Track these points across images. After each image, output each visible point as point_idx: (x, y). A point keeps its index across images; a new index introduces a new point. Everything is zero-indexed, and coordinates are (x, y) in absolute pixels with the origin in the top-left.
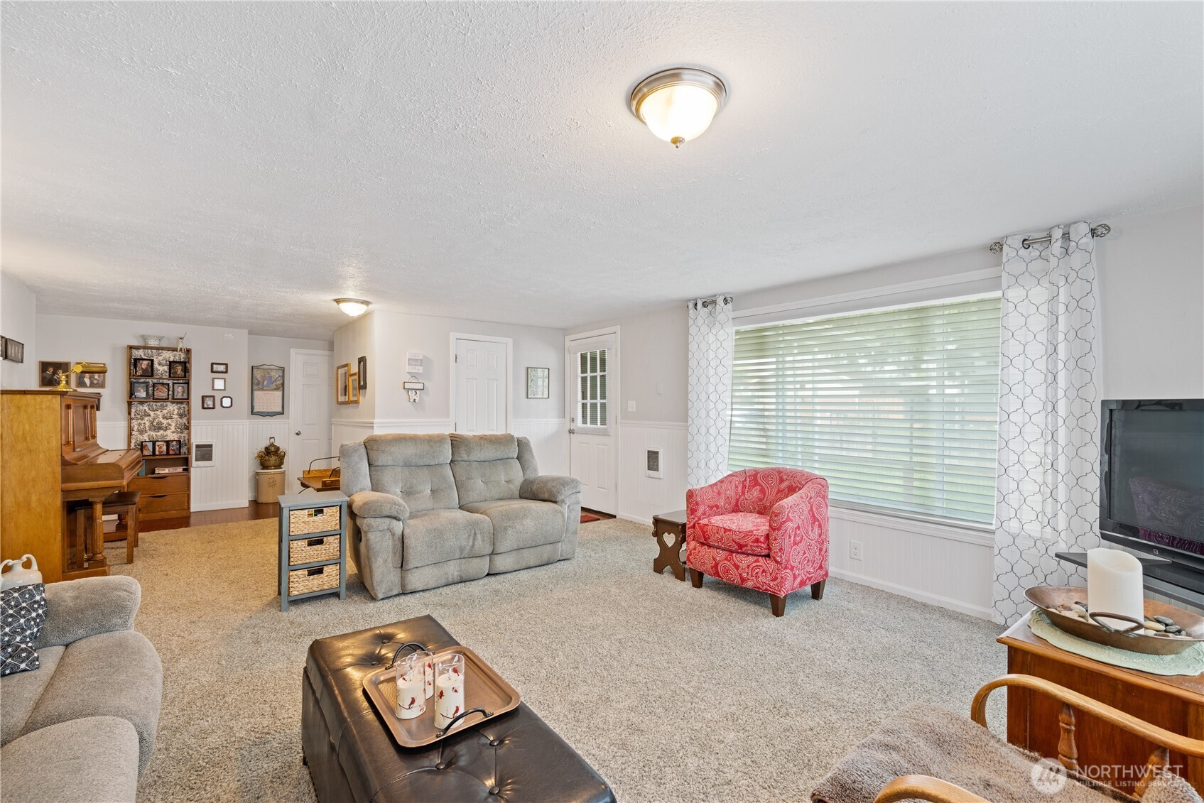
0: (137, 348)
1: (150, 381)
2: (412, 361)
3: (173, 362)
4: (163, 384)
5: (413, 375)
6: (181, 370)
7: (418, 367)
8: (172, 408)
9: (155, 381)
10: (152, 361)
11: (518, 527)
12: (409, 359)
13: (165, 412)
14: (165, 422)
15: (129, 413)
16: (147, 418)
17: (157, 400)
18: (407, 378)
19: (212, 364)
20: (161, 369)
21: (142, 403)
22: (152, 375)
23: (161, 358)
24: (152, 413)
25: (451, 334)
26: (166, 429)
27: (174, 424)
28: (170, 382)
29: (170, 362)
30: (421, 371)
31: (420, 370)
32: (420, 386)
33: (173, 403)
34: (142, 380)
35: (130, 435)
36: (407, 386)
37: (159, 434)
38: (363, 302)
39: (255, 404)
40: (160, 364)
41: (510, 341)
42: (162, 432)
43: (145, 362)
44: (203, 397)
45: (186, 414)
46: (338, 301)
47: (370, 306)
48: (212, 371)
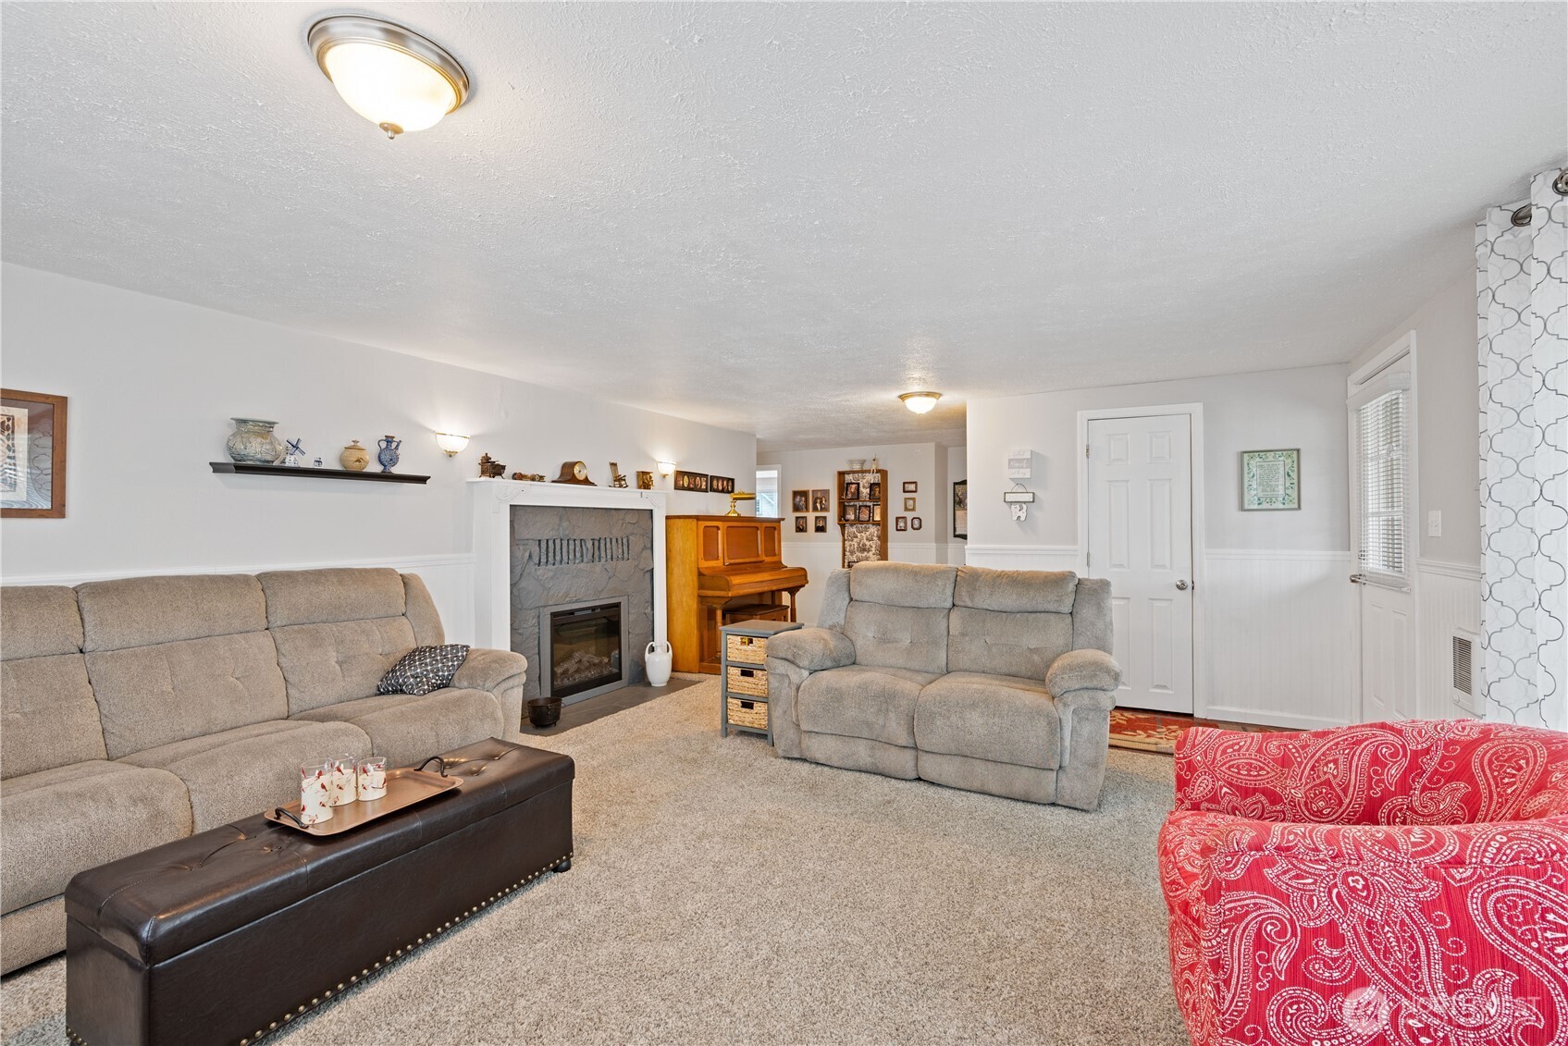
0: (849, 473)
1: (857, 504)
2: (1013, 462)
3: (874, 484)
4: (866, 506)
5: (1018, 482)
6: (879, 491)
7: (1022, 470)
8: (873, 530)
9: (861, 503)
10: (858, 484)
11: (954, 719)
12: (1010, 460)
13: (868, 533)
14: (868, 543)
15: (843, 535)
16: (855, 540)
17: (862, 522)
18: (1010, 486)
19: (904, 483)
20: (865, 491)
21: (852, 525)
22: (858, 498)
23: (864, 481)
24: (859, 535)
25: (1079, 413)
26: (869, 551)
27: (874, 546)
28: (871, 504)
29: (871, 484)
30: (1028, 476)
31: (1026, 473)
32: (1028, 497)
33: (873, 524)
34: (852, 504)
35: (844, 555)
36: (1009, 497)
37: (864, 555)
38: (928, 394)
39: (957, 526)
40: (864, 487)
41: (1197, 408)
42: (866, 553)
43: (854, 486)
44: (897, 518)
45: (883, 538)
46: (902, 397)
47: (941, 398)
48: (904, 491)
